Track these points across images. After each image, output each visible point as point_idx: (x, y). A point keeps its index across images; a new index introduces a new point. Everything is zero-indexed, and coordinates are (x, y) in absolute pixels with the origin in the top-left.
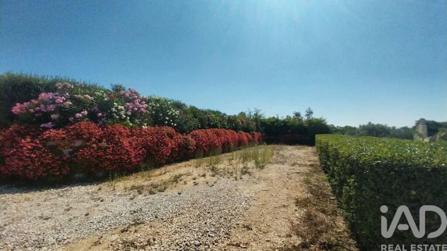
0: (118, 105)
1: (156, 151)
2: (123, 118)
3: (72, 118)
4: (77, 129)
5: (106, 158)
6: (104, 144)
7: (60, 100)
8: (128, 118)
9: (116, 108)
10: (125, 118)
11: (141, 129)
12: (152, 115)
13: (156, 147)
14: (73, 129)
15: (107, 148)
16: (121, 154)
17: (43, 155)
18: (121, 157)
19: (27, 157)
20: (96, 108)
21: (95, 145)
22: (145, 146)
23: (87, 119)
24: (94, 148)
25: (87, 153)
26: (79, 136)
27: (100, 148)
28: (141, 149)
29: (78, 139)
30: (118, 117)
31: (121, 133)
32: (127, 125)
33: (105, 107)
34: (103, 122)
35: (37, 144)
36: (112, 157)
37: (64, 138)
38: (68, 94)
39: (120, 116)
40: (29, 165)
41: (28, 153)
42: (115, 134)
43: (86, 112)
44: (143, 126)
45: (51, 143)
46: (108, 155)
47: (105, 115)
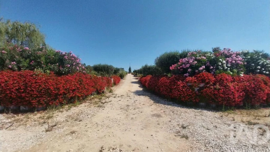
0: (223, 60)
1: (253, 95)
2: (226, 69)
3: (197, 71)
4: (201, 76)
5: (220, 96)
6: (218, 86)
7: (191, 61)
8: (229, 69)
9: (221, 62)
10: (227, 69)
11: (239, 76)
12: (244, 65)
13: (253, 92)
14: (199, 77)
15: (219, 89)
16: (228, 94)
17: (188, 90)
18: (228, 96)
19: (181, 90)
20: (208, 64)
21: (212, 87)
22: (244, 90)
23: (205, 71)
24: (211, 88)
25: (209, 91)
26: (203, 81)
27: (215, 89)
28: (241, 92)
29: (202, 82)
30: (222, 68)
31: (227, 79)
32: (229, 73)
33: (214, 62)
34: (214, 72)
35: (184, 84)
36: (223, 95)
37: (195, 82)
38: (194, 58)
39: (223, 68)
40: (182, 94)
41: (181, 88)
42: (223, 80)
43: (204, 67)
44: (241, 75)
45: (189, 84)
46: (220, 94)
47: (215, 68)
